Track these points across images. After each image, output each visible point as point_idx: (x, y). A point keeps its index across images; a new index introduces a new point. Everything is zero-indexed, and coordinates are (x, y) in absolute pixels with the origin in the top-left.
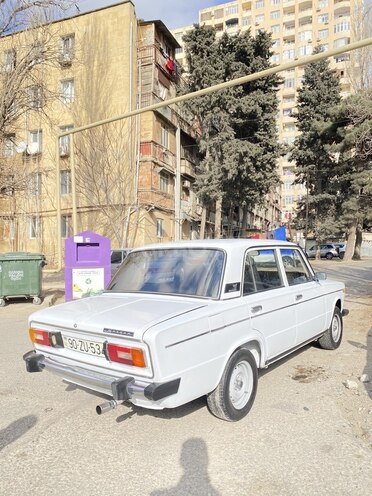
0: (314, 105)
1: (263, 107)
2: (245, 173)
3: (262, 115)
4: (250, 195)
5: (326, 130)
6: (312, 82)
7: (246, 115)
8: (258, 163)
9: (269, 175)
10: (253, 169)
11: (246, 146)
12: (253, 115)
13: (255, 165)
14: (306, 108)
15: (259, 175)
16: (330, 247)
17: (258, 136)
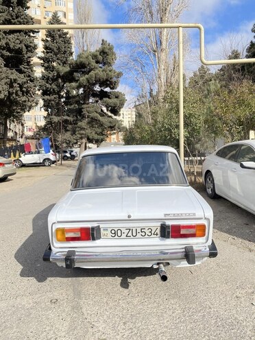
0: (56, 54)
1: (27, 47)
2: (14, 95)
3: (26, 53)
4: (18, 113)
5: (66, 73)
6: (53, 37)
7: (13, 50)
8: (24, 89)
9: (31, 99)
10: (20, 93)
11: (14, 75)
12: (19, 51)
13: (21, 90)
14: (50, 54)
15: (24, 98)
16: (66, 152)
17: (23, 69)
